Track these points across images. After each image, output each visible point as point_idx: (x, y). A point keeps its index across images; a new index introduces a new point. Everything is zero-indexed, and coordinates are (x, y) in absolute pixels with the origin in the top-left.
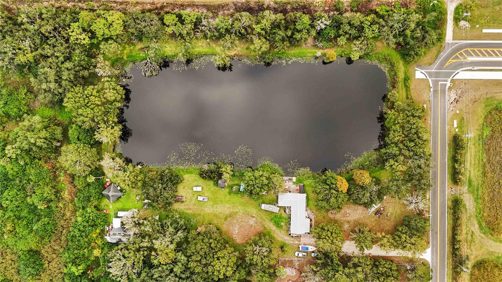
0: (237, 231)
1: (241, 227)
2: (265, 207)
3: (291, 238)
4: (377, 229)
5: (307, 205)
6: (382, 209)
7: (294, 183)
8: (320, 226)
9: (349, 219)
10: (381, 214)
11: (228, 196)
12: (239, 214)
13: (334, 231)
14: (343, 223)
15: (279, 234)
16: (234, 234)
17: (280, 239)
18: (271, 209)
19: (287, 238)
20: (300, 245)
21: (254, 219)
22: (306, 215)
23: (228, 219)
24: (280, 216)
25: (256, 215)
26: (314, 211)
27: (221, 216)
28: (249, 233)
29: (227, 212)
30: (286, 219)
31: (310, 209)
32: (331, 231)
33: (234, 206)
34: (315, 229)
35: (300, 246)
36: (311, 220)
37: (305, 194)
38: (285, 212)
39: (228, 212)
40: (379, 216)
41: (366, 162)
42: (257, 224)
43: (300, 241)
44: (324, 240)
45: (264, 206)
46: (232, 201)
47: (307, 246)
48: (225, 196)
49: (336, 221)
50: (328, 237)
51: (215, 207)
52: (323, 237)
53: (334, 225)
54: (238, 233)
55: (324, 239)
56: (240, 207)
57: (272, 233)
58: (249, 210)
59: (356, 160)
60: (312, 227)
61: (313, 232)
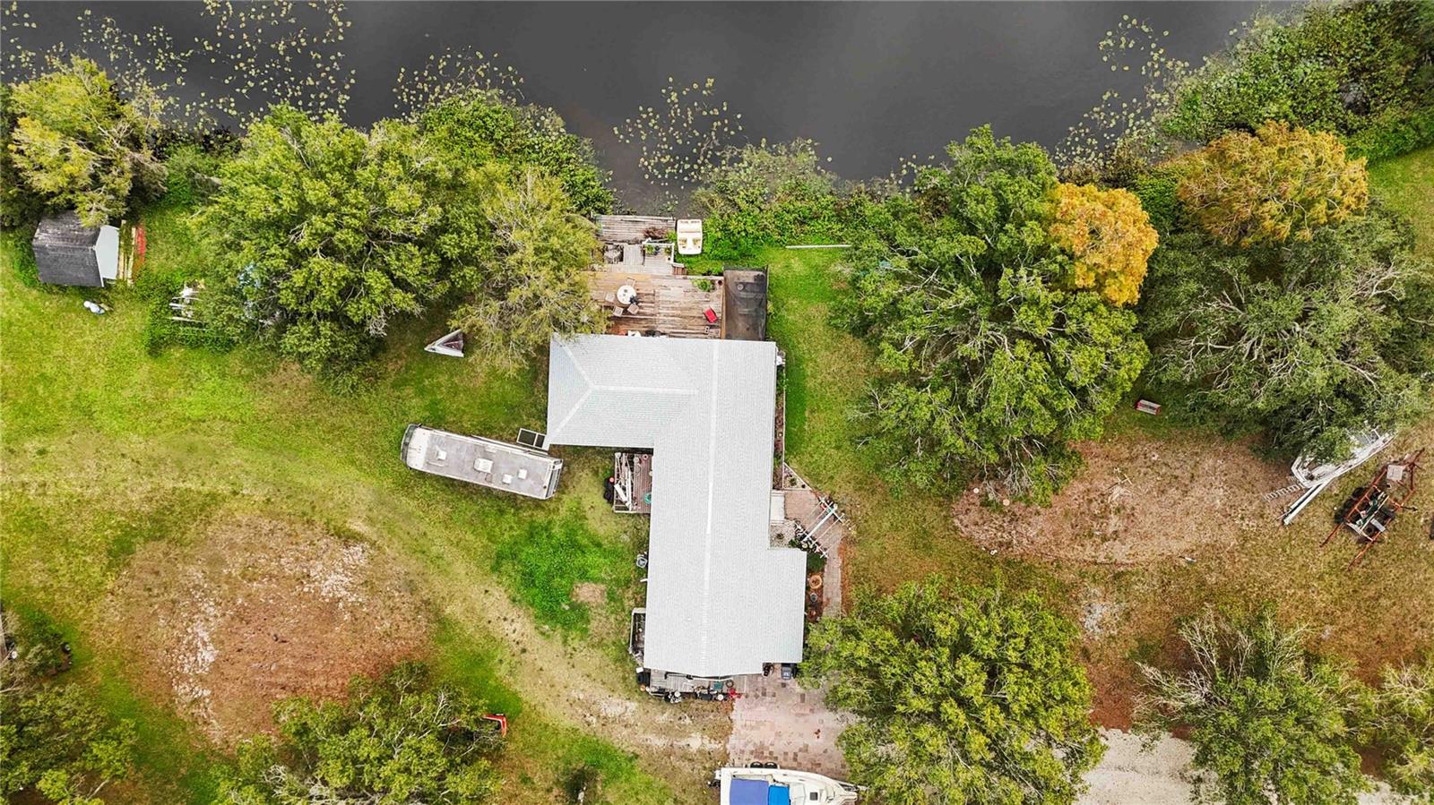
0: (208, 655)
1: (240, 615)
2: (431, 456)
3: (653, 707)
4: (1348, 638)
5: (787, 444)
6: (1396, 474)
7: (685, 265)
8: (893, 605)
9: (1120, 552)
10: (1385, 516)
11: (143, 370)
12: (230, 513)
13: (1013, 656)
14: (1074, 585)
15: (559, 672)
16: (183, 678)
17: (560, 716)
18: (484, 465)
19: (620, 706)
20: (724, 760)
21: (357, 555)
22: (778, 517)
23: (143, 553)
24: (571, 534)
25: (371, 521)
26: (844, 491)
27: (81, 528)
28: (310, 667)
29: (135, 497)
30: (614, 554)
31: (814, 478)
32: (989, 650)
33: (191, 449)
34: (850, 633)
35: (725, 776)
36: (815, 564)
37: (771, 346)
38: (609, 495)
39: (136, 494)
40: (1372, 530)
41: (1271, 98)
42: (374, 591)
43: (724, 732)
44: (922, 734)
45: (424, 448)
46: (175, 408)
47: (779, 775)
48: (119, 364)
49: (1020, 574)
50: (963, 703)
51: (32, 456)
52: (919, 704)
53: (1006, 601)
54: (215, 666)
55: (930, 727)
56: (236, 457)
57: (502, 671)
58: (317, 483)
59: (1190, 83)
60: (828, 614)
61: (830, 661)
